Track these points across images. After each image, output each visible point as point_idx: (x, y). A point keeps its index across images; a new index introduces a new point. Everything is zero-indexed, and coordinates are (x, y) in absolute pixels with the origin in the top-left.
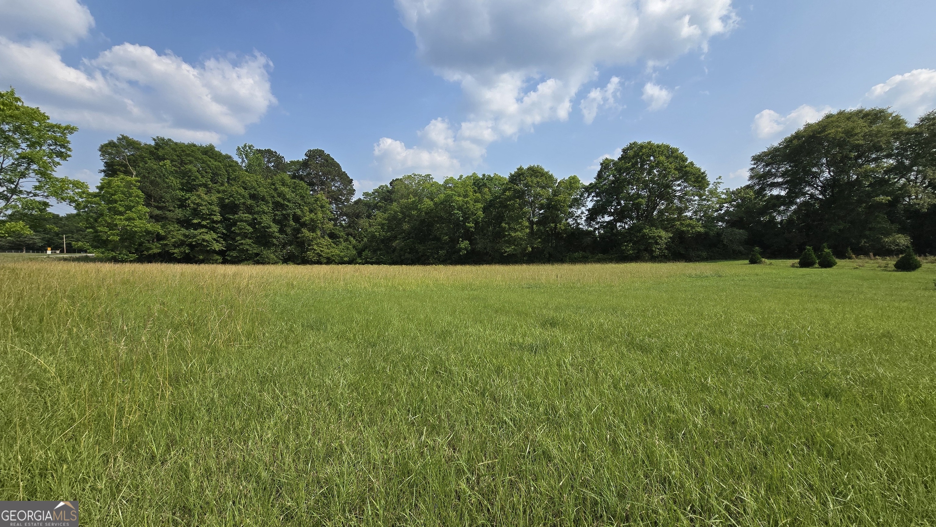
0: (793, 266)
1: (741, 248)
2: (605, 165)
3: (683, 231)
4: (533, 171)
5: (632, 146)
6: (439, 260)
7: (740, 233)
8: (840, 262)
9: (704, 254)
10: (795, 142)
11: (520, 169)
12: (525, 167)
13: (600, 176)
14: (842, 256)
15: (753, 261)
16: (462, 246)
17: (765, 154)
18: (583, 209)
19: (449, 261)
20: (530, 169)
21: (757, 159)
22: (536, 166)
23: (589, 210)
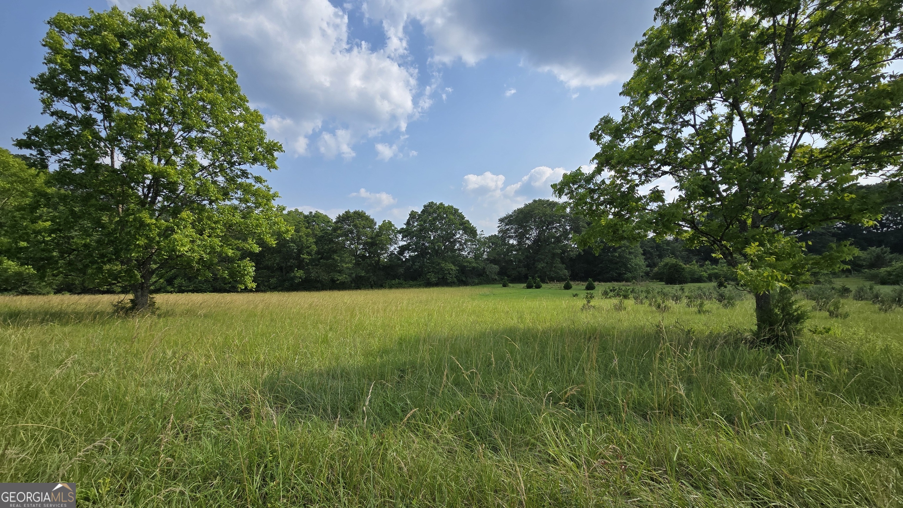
0: (524, 288)
1: (496, 277)
2: (413, 215)
3: (465, 266)
4: (359, 215)
5: (431, 205)
6: (269, 287)
7: (496, 268)
8: (544, 285)
9: (476, 281)
10: (520, 216)
11: (347, 212)
12: (352, 211)
13: (408, 223)
14: (543, 281)
15: (505, 286)
16: (298, 275)
17: (506, 218)
18: (396, 246)
19: (280, 288)
20: (355, 213)
21: (501, 220)
22: (361, 211)
23: (399, 247)
